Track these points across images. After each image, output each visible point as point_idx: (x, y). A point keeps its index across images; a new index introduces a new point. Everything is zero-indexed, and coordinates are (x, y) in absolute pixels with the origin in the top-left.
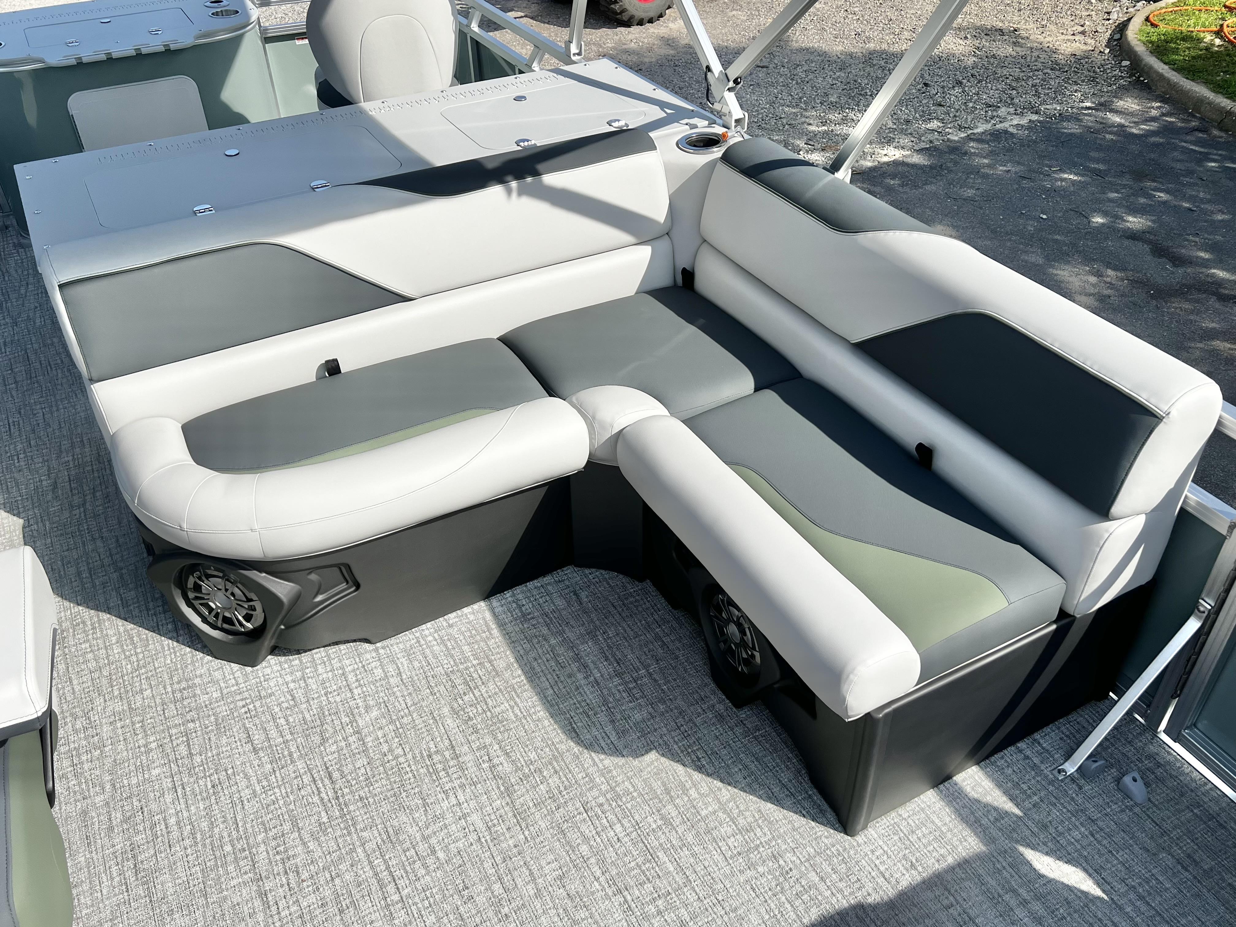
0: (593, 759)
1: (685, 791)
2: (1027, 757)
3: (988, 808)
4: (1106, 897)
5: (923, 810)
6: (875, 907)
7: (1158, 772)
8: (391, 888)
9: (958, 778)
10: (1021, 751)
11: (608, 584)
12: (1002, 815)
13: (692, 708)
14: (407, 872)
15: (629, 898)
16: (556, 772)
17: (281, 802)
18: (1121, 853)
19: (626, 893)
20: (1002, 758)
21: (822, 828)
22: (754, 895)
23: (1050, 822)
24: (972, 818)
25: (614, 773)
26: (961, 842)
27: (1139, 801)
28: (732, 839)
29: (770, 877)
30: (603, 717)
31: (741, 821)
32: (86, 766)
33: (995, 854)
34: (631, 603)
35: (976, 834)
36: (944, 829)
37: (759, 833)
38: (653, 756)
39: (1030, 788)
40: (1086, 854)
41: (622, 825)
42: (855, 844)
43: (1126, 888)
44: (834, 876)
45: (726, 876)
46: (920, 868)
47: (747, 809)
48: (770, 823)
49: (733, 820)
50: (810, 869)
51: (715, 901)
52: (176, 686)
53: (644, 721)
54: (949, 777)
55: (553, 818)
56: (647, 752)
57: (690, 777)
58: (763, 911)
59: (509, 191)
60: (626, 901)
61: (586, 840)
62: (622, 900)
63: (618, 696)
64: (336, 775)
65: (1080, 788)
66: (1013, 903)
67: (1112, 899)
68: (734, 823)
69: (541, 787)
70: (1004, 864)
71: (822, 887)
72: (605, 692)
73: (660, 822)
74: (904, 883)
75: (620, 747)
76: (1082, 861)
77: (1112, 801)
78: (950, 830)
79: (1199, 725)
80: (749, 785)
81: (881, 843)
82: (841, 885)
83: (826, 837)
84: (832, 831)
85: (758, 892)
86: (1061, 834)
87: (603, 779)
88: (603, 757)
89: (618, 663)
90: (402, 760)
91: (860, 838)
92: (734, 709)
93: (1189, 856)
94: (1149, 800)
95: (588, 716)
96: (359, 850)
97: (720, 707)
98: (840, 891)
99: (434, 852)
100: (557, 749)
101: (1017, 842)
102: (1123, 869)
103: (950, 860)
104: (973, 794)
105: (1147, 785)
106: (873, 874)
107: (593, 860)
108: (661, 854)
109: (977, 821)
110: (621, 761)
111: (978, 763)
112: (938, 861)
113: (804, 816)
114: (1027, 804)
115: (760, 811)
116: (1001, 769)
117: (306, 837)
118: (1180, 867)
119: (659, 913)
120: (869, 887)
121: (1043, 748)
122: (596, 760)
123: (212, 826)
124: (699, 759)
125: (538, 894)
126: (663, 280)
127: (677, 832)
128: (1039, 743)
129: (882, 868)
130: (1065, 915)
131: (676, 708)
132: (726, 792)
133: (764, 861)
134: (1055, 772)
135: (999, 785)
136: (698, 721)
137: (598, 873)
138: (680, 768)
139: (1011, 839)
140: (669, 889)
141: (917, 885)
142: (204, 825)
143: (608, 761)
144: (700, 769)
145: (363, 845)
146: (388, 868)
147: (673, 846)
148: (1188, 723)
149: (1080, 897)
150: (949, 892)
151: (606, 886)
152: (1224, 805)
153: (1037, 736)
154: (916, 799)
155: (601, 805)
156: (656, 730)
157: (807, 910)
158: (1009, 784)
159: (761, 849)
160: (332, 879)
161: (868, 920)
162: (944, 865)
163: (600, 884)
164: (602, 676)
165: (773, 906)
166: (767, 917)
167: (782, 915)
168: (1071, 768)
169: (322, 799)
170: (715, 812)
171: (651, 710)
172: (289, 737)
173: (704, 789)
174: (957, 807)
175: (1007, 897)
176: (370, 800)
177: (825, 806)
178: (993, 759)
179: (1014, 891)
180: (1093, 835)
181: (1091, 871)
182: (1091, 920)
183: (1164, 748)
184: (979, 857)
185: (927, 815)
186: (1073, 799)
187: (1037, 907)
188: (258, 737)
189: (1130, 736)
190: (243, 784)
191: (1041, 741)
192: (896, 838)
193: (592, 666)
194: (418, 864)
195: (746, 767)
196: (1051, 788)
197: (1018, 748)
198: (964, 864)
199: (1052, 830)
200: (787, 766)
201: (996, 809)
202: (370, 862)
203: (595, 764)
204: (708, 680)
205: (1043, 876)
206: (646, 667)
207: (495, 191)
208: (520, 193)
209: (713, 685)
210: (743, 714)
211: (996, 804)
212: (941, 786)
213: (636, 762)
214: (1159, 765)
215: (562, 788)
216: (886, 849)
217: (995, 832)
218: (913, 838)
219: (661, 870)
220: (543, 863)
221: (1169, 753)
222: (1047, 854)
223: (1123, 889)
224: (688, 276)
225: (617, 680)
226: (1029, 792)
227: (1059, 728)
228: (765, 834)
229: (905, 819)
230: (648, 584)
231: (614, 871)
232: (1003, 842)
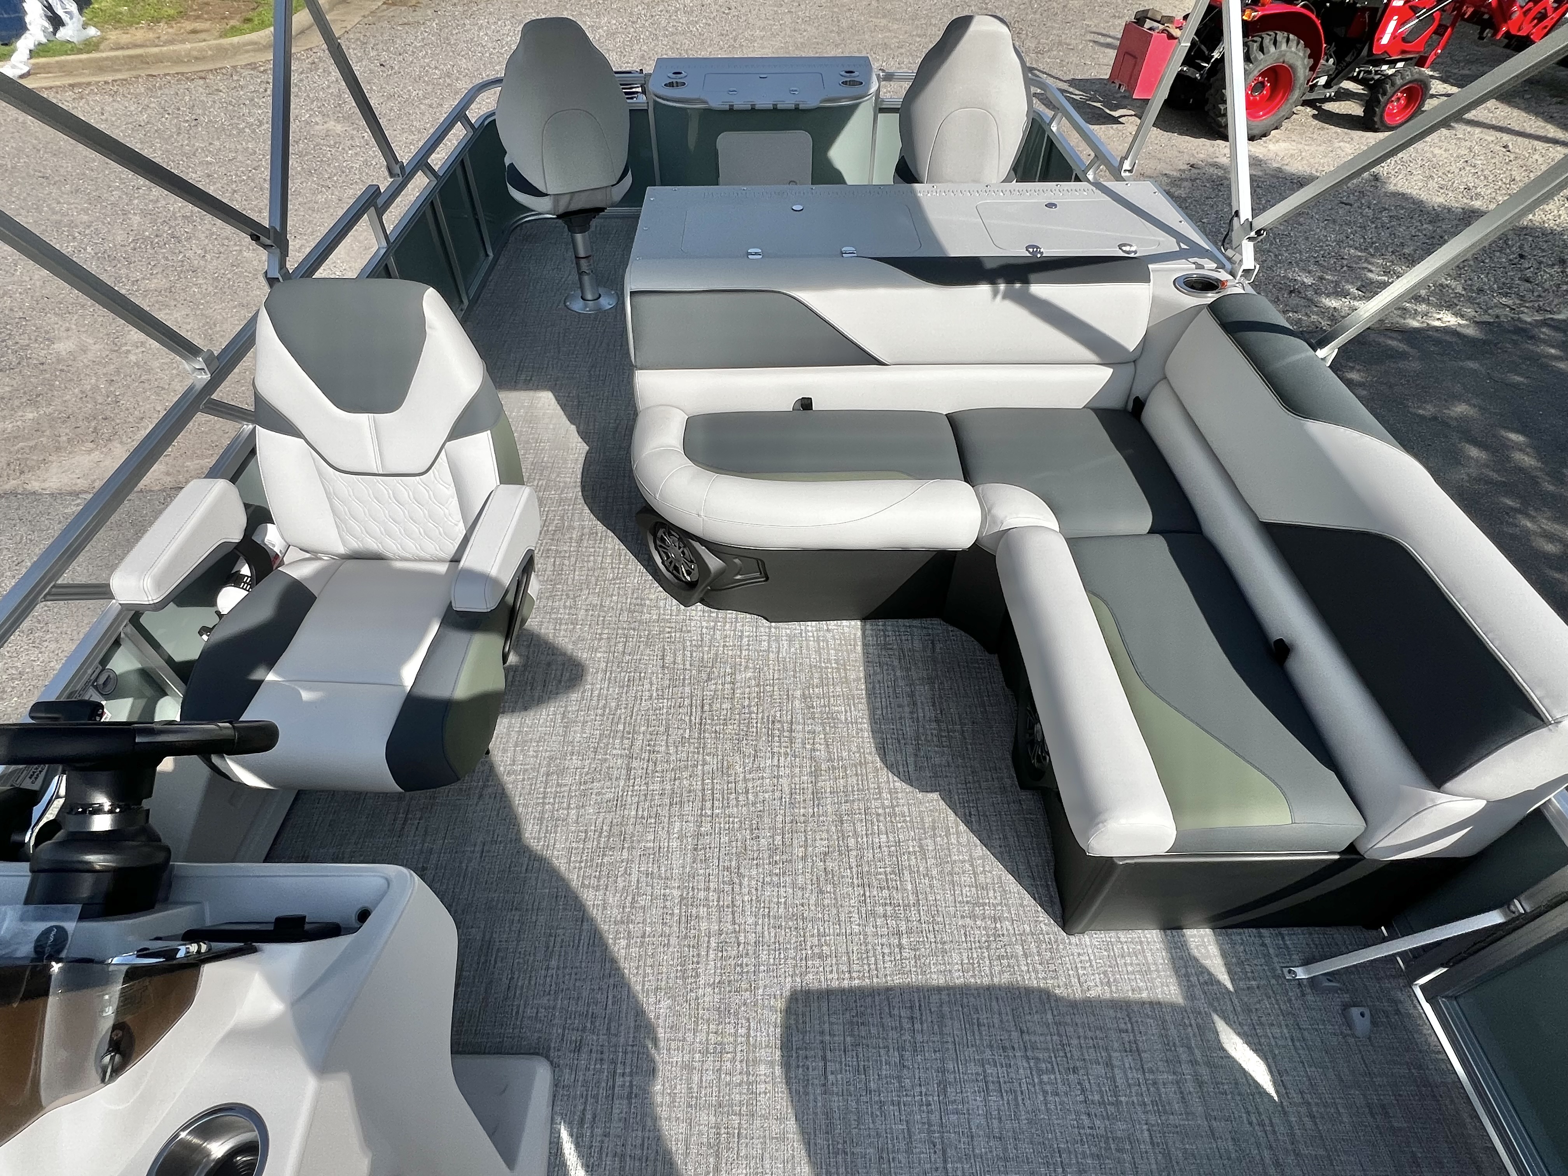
0: (888, 777)
1: (948, 835)
2: (1264, 945)
3: (1203, 970)
4: (1276, 1098)
5: (1141, 943)
6: (1058, 999)
7: (1394, 1019)
8: (708, 804)
9: (1188, 932)
10: (1261, 936)
11: (963, 645)
12: (1213, 980)
13: (984, 772)
14: (723, 798)
15: (868, 894)
16: (857, 775)
17: (665, 710)
18: (1313, 1069)
19: (867, 889)
20: (1240, 934)
21: (1046, 915)
22: (964, 939)
23: (1256, 1009)
24: (1183, 971)
25: (900, 796)
26: (1162, 985)
27: (1358, 1033)
28: (968, 889)
29: (984, 932)
30: (910, 749)
31: (981, 878)
32: (562, 633)
33: (1189, 1010)
34: (975, 668)
35: (1180, 985)
36: (1153, 968)
37: (991, 894)
38: (935, 796)
39: (1252, 972)
40: (1277, 1052)
41: (888, 837)
42: (1067, 941)
43: (1301, 1101)
44: (1037, 958)
45: (948, 913)
46: (1114, 988)
47: (990, 872)
48: (1004, 890)
49: (975, 873)
50: (1020, 942)
51: (931, 928)
52: (634, 601)
53: (940, 766)
54: (1181, 928)
55: (839, 808)
56: (931, 792)
57: (957, 826)
58: (965, 955)
59: (995, 293)
60: (864, 895)
61: (856, 834)
62: (862, 892)
63: (929, 738)
64: (706, 708)
65: (1303, 995)
66: (1184, 1057)
67: (1282, 1102)
68: (975, 877)
69: (841, 781)
70: (1193, 1022)
71: (1023, 962)
72: (921, 730)
73: (917, 849)
74: (1092, 994)
75: (913, 777)
76: (1269, 1055)
77: (1329, 1021)
78: (1157, 970)
79: (1461, 1000)
80: (1001, 853)
81: (1090, 951)
82: (1039, 967)
83: (1045, 924)
84: (1052, 922)
85: (968, 939)
86: (1261, 1024)
87: (889, 796)
88: (896, 779)
89: (941, 712)
90: (754, 716)
91: (1074, 939)
92: (1018, 788)
93: (1383, 1107)
94: (1370, 1038)
95: (899, 742)
96: (699, 767)
97: (1008, 782)
98: (1036, 972)
99: (747, 792)
100: (865, 757)
101: (1215, 1011)
102: (1307, 1083)
103: (1144, 995)
104: (1195, 952)
105: (1374, 1023)
106: (1071, 972)
107: (854, 853)
108: (906, 873)
109: (1187, 975)
110: (909, 788)
111: (1213, 929)
112: (1133, 990)
113: (1035, 899)
114: (1242, 984)
115: (1000, 878)
116: (1233, 944)
117: (671, 741)
118: (1367, 1110)
119: (885, 916)
120: (1062, 980)
121: (1285, 944)
122: (891, 779)
123: (618, 707)
124: (970, 815)
125: (804, 858)
126: (1114, 402)
127: (927, 862)
128: (1283, 938)
129: (1081, 972)
130: (1228, 1092)
131: (971, 767)
132: (980, 850)
133: (985, 918)
134: (1286, 970)
135: (1224, 955)
136: (984, 784)
137: (854, 865)
138: (952, 816)
139: (1211, 1005)
140: (901, 902)
141: (1105, 1000)
142: (613, 704)
143: (899, 784)
144: (968, 823)
145: (703, 765)
146: (712, 789)
147: (918, 871)
148: (1449, 993)
149: (1250, 1085)
150: (1130, 1019)
151: (855, 876)
152: (1449, 1080)
153: (1284, 931)
154: (1140, 931)
155: (878, 815)
156: (946, 776)
157: (1001, 972)
158: (1234, 960)
159: (987, 908)
160: (675, 779)
161: (1047, 1006)
162: (1137, 996)
163: (851, 872)
164: (924, 717)
165: (975, 956)
166: (966, 961)
167: (979, 966)
168: (1301, 974)
169: (691, 721)
170: (963, 862)
171: (950, 759)
172: (688, 667)
173: (964, 840)
174: (1174, 955)
175: (1181, 1050)
176: (722, 736)
177: (1057, 900)
178: (1230, 931)
179: (1189, 1048)
180: (1292, 1040)
181: (1274, 1069)
182: (1250, 1108)
183: (1412, 1001)
184: (1173, 1006)
185: (1143, 948)
186: (1290, 1000)
187: (1204, 1071)
188: (669, 659)
189: (1382, 974)
190: (647, 687)
191: (1286, 938)
192: (1106, 953)
193: (919, 704)
194: (733, 796)
195: (1005, 838)
196: (1273, 981)
197: (1259, 933)
198: (1155, 1005)
199: (1255, 1018)
200: (1040, 853)
201: (1210, 974)
202: (703, 780)
203: (888, 782)
204: (1009, 756)
205: (1224, 1050)
206: (962, 724)
207: (984, 289)
208: (1005, 297)
209: (1010, 762)
210: (1024, 795)
211: (1212, 970)
212: (1169, 932)
213: (920, 795)
214: (1398, 1012)
215: (855, 789)
216: (1092, 958)
217: (1198, 992)
218: (1121, 961)
219: (901, 885)
220: (818, 837)
221: (1415, 1007)
222: (1239, 1034)
223: (1297, 1099)
224: (1139, 405)
225: (934, 725)
226: (1249, 975)
227: (1311, 934)
228: (996, 898)
229: (1121, 943)
230: (995, 658)
231: (866, 869)
232: (1202, 1004)
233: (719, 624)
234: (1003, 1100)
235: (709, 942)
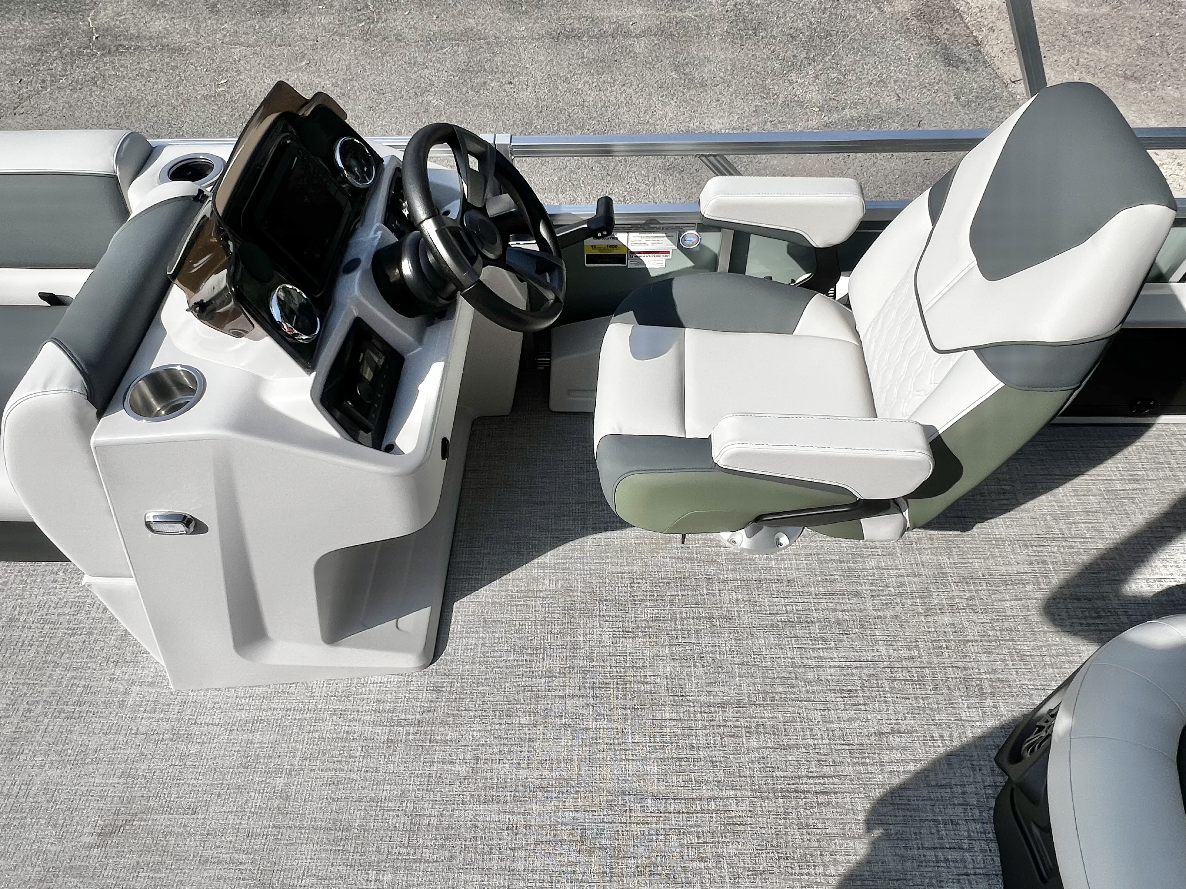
8: (682, 807)
14: (691, 826)
17: (811, 742)
52: (987, 683)
64: (822, 799)
90: (821, 870)
96: (732, 793)
99: (702, 860)
117: (766, 752)
123: (809, 682)
142: (810, 676)
145: (736, 798)
146: (702, 811)
160: (713, 762)
169: (800, 777)
172: (887, 768)
176: (782, 822)
188: (896, 741)
190: (845, 715)
194: (694, 840)
202: (715, 798)
233: (977, 812)
235: (519, 813)
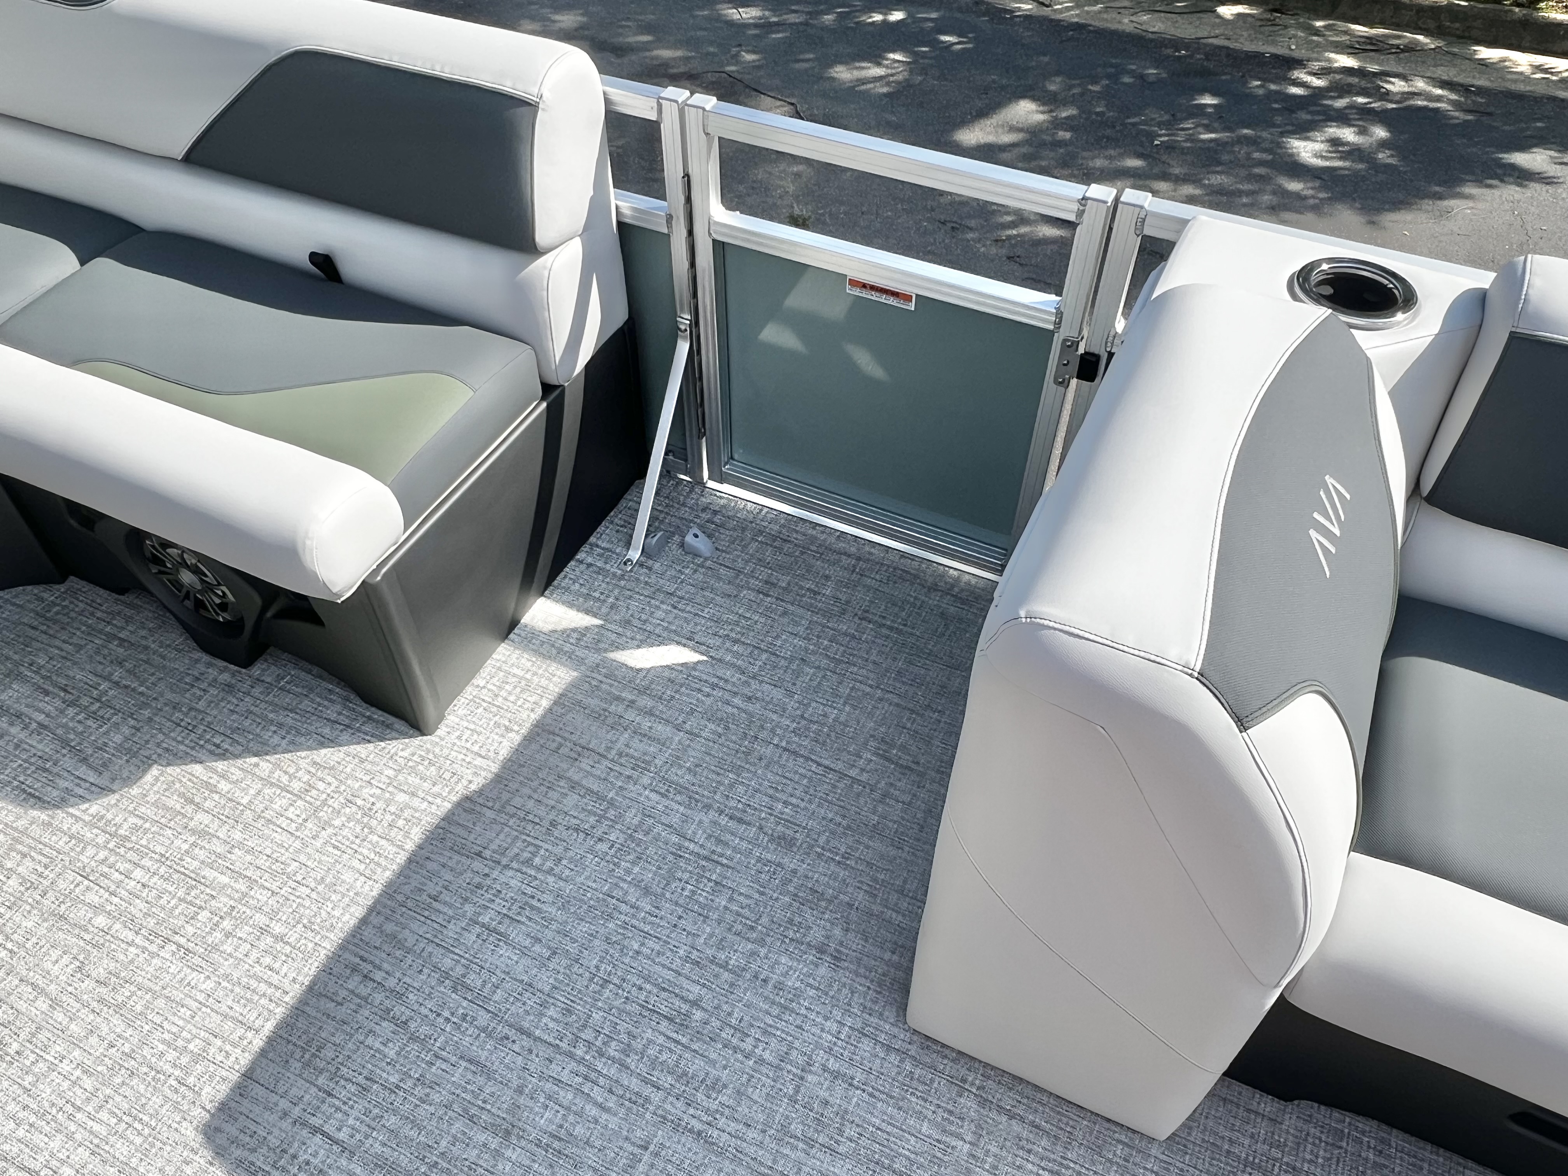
0: (72, 815)
1: (213, 789)
2: (590, 565)
3: (566, 634)
4: (705, 658)
5: (499, 669)
6: (480, 792)
7: (717, 519)
9: (526, 619)
10: (581, 562)
11: (14, 604)
12: (582, 632)
13: (187, 695)
15: (182, 941)
16: (24, 856)
18: (706, 610)
19: (177, 938)
20: (565, 577)
21: (395, 742)
22: (339, 853)
23: (632, 616)
24: (554, 651)
25: (109, 816)
26: (550, 680)
27: (708, 554)
28: (292, 809)
29: (351, 824)
30: (68, 762)
31: (296, 785)
33: (588, 673)
34: (57, 613)
35: (562, 664)
36: (528, 676)
37: (321, 786)
38: (155, 771)
39: (602, 593)
40: (674, 628)
41: (143, 867)
42: (438, 740)
43: (721, 640)
44: (425, 784)
45: (298, 851)
46: (516, 728)
47: (297, 771)
48: (332, 768)
49: (284, 789)
50: (396, 791)
51: (294, 885)
53: (127, 739)
54: (516, 623)
55: (40, 910)
56: (145, 772)
57: (215, 771)
58: (355, 863)
60: (179, 946)
61: (97, 909)
62: (174, 947)
63: (80, 728)
65: (650, 569)
66: (620, 709)
67: (711, 657)
68: (288, 791)
69: (10, 882)
70: (600, 678)
71: (416, 802)
72: (60, 731)
73: (192, 839)
74: (504, 752)
75: (103, 781)
76: (672, 635)
77: (683, 567)
78: (535, 674)
79: (736, 456)
80: (292, 742)
81: (465, 724)
82: (436, 789)
83: (402, 750)
84: (407, 740)
85: (343, 848)
86: (645, 621)
87: (95, 831)
88: (86, 805)
89: (65, 691)
91: (441, 731)
92: (244, 670)
93: (767, 582)
94: (717, 549)
95: (46, 770)
97: (225, 677)
98: (438, 795)
100: (16, 829)
101: (606, 651)
102: (712, 624)
103: (545, 703)
104: (547, 628)
105: (710, 536)
106: (468, 760)
107: (117, 926)
108: (207, 872)
109: (560, 651)
110: (112, 799)
111: (542, 594)
112: (532, 710)
113: (369, 742)
114: (604, 610)
115: (314, 763)
116: (567, 589)
118: (761, 596)
119: (228, 935)
120: (468, 774)
121: (603, 549)
122: (77, 813)
124: (218, 746)
125: (55, 1003)
127: (218, 838)
128: (597, 546)
129: (476, 748)
130: (673, 694)
131: (166, 704)
132: (266, 764)
133: (339, 812)
134: (622, 565)
135: (570, 605)
136: (201, 705)
137: (130, 936)
138: (197, 769)
139: (598, 651)
140: (232, 903)
141: (519, 745)
143: (94, 808)
144: (223, 755)
147: (219, 856)
148: (724, 458)
149: (681, 671)
150: (554, 734)
151: (146, 944)
152: (782, 521)
153: (592, 539)
154: (489, 662)
155: (103, 861)
156: (147, 742)
157: (407, 835)
158: (581, 600)
159: (330, 802)
161: (478, 808)
162: (540, 711)
163: (138, 947)
164: (48, 715)
165: (365, 852)
166: (363, 867)
167: (380, 855)
168: (634, 554)
170: (259, 793)
171: (132, 722)
173: (237, 774)
174: (534, 647)
175: (612, 708)
177: (391, 719)
178: (555, 583)
179: (618, 698)
180: (675, 608)
181: (684, 641)
182: (697, 686)
183: (715, 495)
184: (574, 685)
185: (506, 671)
186: (646, 583)
187: (645, 702)
189: (682, 498)
191: (599, 543)
192: (480, 710)
193: (25, 710)
195: (281, 725)
196: (623, 583)
197: (578, 560)
198: (560, 701)
199: (636, 622)
200: (331, 701)
201: (574, 630)
203: (77, 819)
204: (198, 654)
206: (107, 678)
209: (206, 658)
210: (256, 670)
211: (573, 625)
212: (512, 636)
213: (135, 791)
214: (715, 513)
215: (40, 869)
216: (472, 726)
217: (580, 653)
218: (499, 701)
219: (214, 889)
220: (48, 965)
221: (721, 498)
222: (638, 647)
223: (718, 642)
225: (71, 711)
226: (602, 597)
227: (612, 522)
228: (329, 784)
229: (484, 687)
230: (73, 582)
231: (151, 922)
232: (593, 658)
234: (523, 923)
